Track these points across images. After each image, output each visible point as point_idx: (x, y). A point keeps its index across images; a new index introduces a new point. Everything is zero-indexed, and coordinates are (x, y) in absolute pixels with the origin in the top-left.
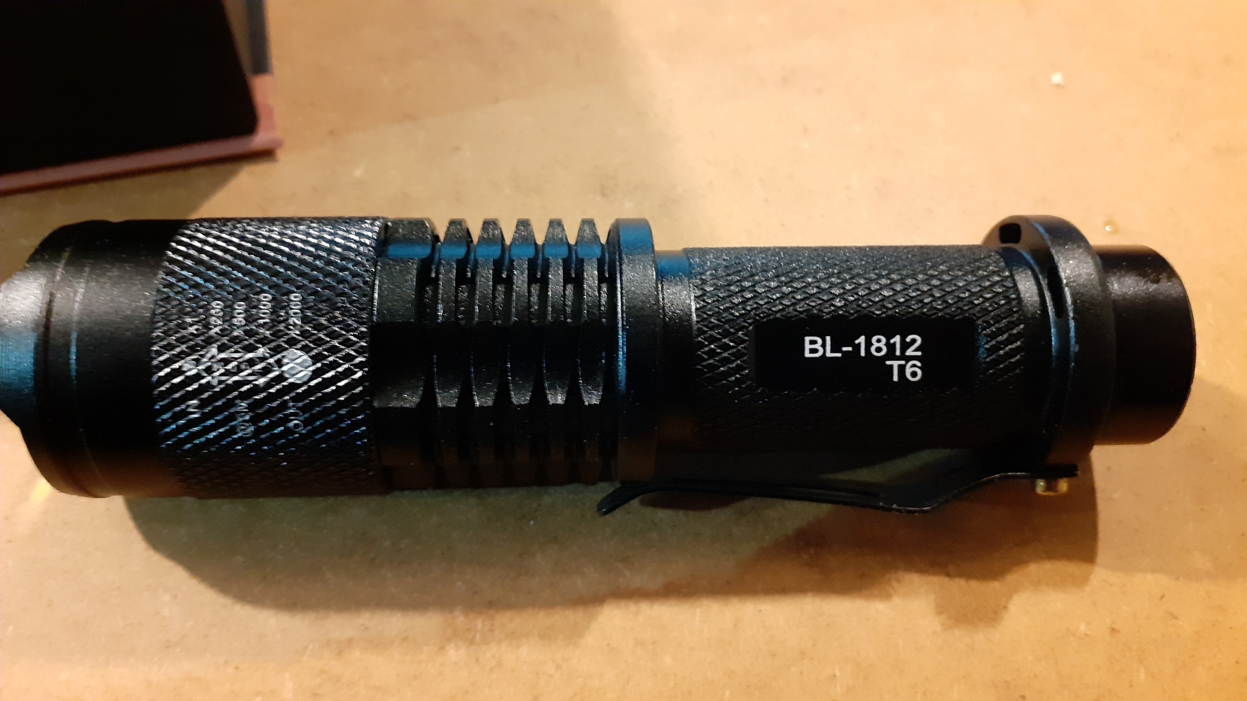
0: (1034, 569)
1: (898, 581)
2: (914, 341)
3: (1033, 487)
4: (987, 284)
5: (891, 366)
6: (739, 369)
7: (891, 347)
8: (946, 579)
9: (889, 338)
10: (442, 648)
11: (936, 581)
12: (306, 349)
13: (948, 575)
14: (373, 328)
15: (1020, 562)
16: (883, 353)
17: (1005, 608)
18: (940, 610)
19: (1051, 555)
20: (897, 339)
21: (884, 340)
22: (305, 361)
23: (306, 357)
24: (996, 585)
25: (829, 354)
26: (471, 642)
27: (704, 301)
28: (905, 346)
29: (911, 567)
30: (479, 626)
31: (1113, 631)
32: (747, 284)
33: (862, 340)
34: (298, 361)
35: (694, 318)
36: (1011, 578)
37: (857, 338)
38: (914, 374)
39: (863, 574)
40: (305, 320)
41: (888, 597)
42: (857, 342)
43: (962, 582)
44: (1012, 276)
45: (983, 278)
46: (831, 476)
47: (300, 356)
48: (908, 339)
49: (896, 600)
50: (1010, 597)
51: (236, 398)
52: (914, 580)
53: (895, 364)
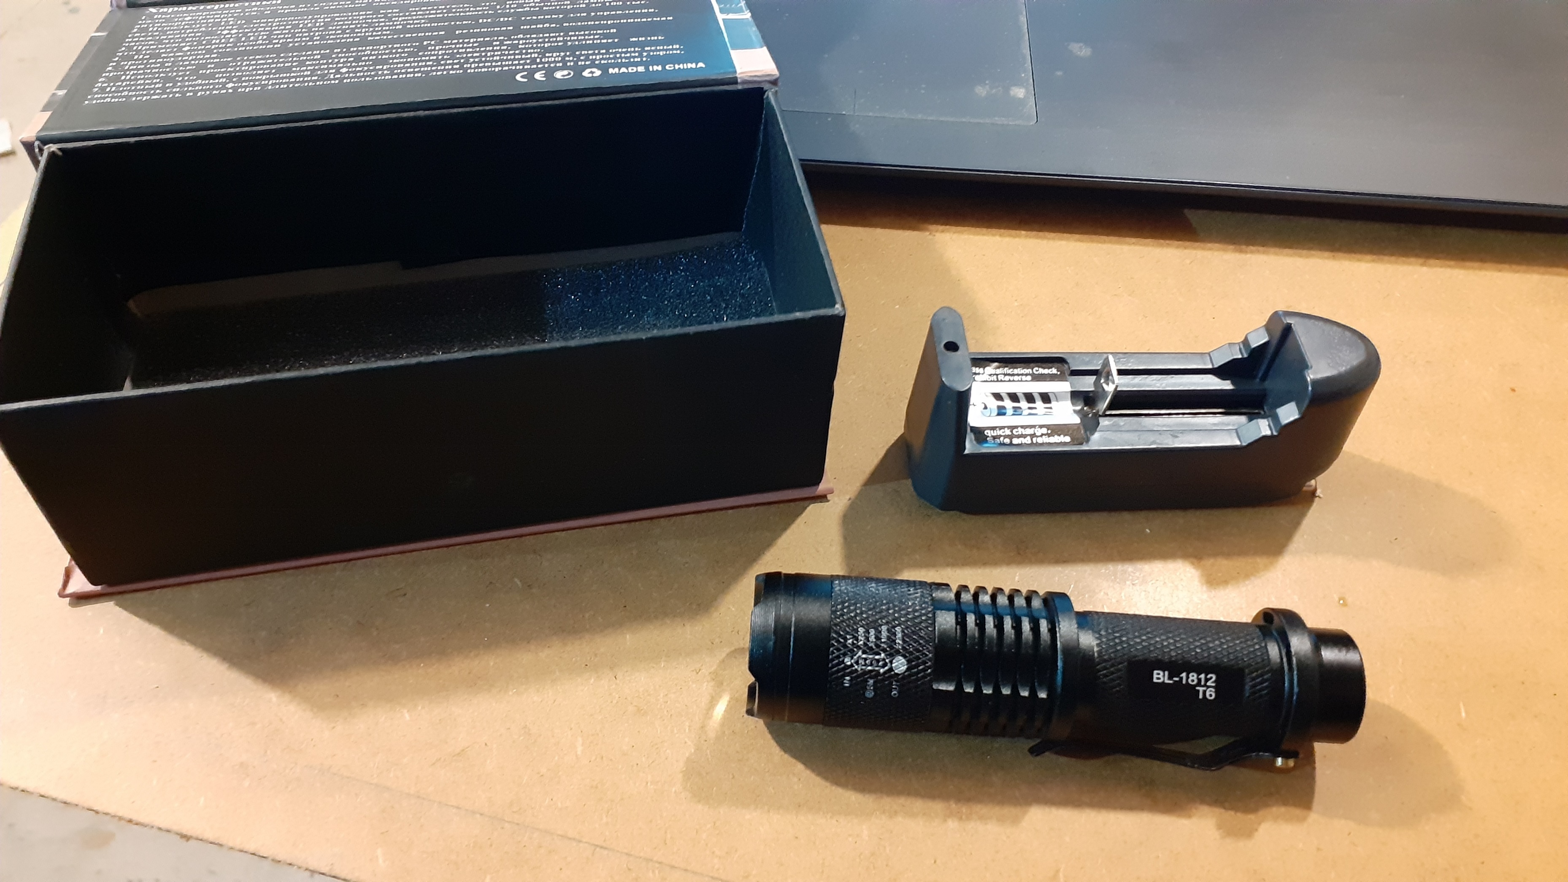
0: (1276, 810)
1: (1196, 809)
2: (1211, 678)
3: (1274, 762)
4: (1252, 649)
5: (1198, 691)
6: (1119, 685)
7: (1199, 680)
8: (1223, 811)
9: (1199, 674)
10: (945, 821)
11: (1218, 811)
12: (904, 656)
13: (1225, 808)
14: (936, 647)
15: (1267, 805)
16: (1195, 683)
17: (1257, 830)
18: (1219, 827)
19: (1285, 803)
20: (1202, 676)
21: (1195, 675)
22: (903, 662)
23: (903, 660)
24: (1252, 817)
25: (1167, 681)
26: (961, 819)
27: (1101, 646)
28: (1207, 680)
29: (1203, 802)
30: (964, 811)
31: (1318, 849)
32: (1124, 639)
33: (1184, 675)
34: (900, 662)
35: (1096, 654)
36: (1261, 813)
37: (1181, 673)
38: (1211, 695)
39: (1176, 804)
40: (903, 640)
41: (1190, 817)
42: (1181, 675)
43: (1232, 813)
44: (1266, 646)
45: (1250, 646)
46: (1159, 746)
47: (901, 660)
48: (1209, 676)
49: (1194, 820)
50: (1260, 824)
51: (868, 678)
52: (1205, 809)
53: (1201, 689)
